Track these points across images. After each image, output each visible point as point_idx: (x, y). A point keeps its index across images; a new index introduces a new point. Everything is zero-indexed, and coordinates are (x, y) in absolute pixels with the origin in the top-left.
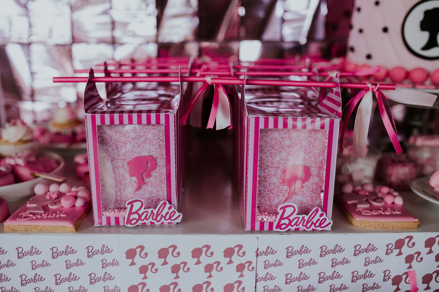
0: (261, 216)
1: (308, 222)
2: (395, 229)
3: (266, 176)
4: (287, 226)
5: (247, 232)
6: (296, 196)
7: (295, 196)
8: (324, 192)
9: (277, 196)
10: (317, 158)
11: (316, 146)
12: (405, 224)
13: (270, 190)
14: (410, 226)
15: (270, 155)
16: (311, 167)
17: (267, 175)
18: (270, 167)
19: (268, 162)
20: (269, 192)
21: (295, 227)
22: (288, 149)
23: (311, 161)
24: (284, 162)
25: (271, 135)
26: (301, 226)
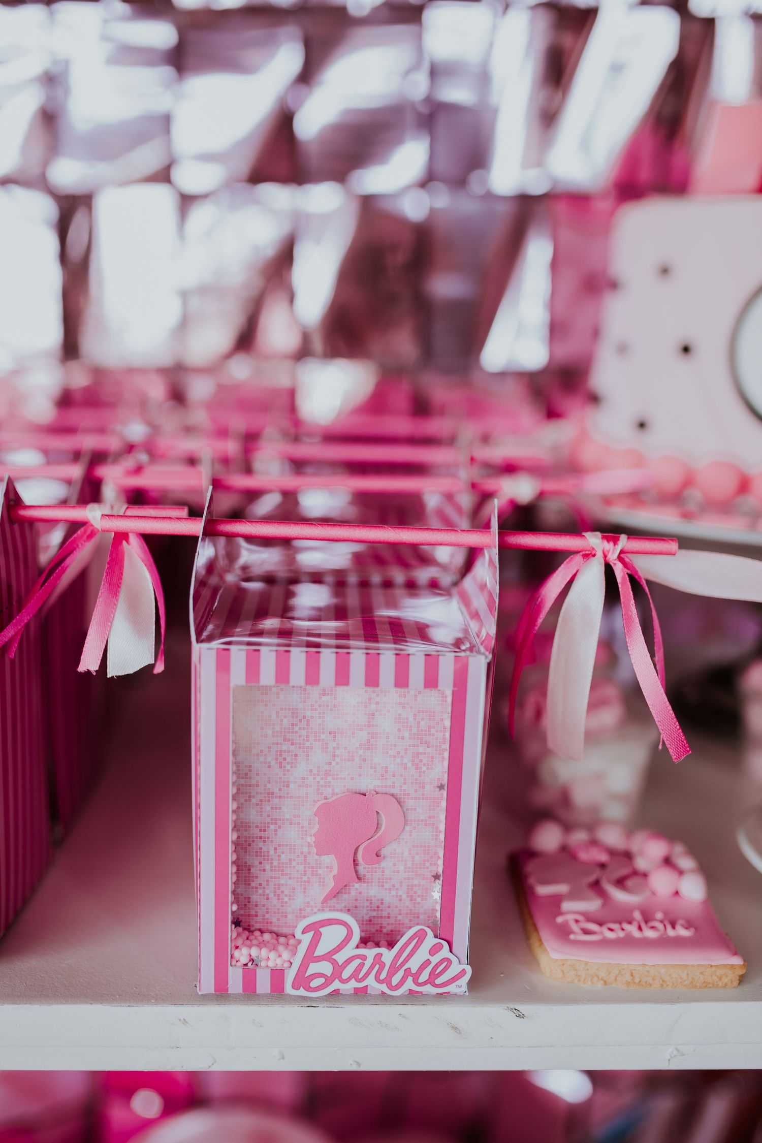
0: (245, 951)
1: (393, 970)
2: (669, 989)
3: (265, 823)
4: (329, 981)
5: (205, 999)
6: (360, 886)
7: (357, 886)
8: (441, 879)
9: (301, 885)
10: (424, 768)
11: (422, 734)
12: (702, 973)
13: (279, 867)
14: (715, 978)
15: (277, 759)
16: (408, 799)
17: (268, 820)
18: (276, 797)
19: (269, 782)
20: (275, 871)
21: (353, 984)
22: (334, 741)
23: (405, 779)
24: (322, 782)
25: (278, 698)
26: (371, 981)
